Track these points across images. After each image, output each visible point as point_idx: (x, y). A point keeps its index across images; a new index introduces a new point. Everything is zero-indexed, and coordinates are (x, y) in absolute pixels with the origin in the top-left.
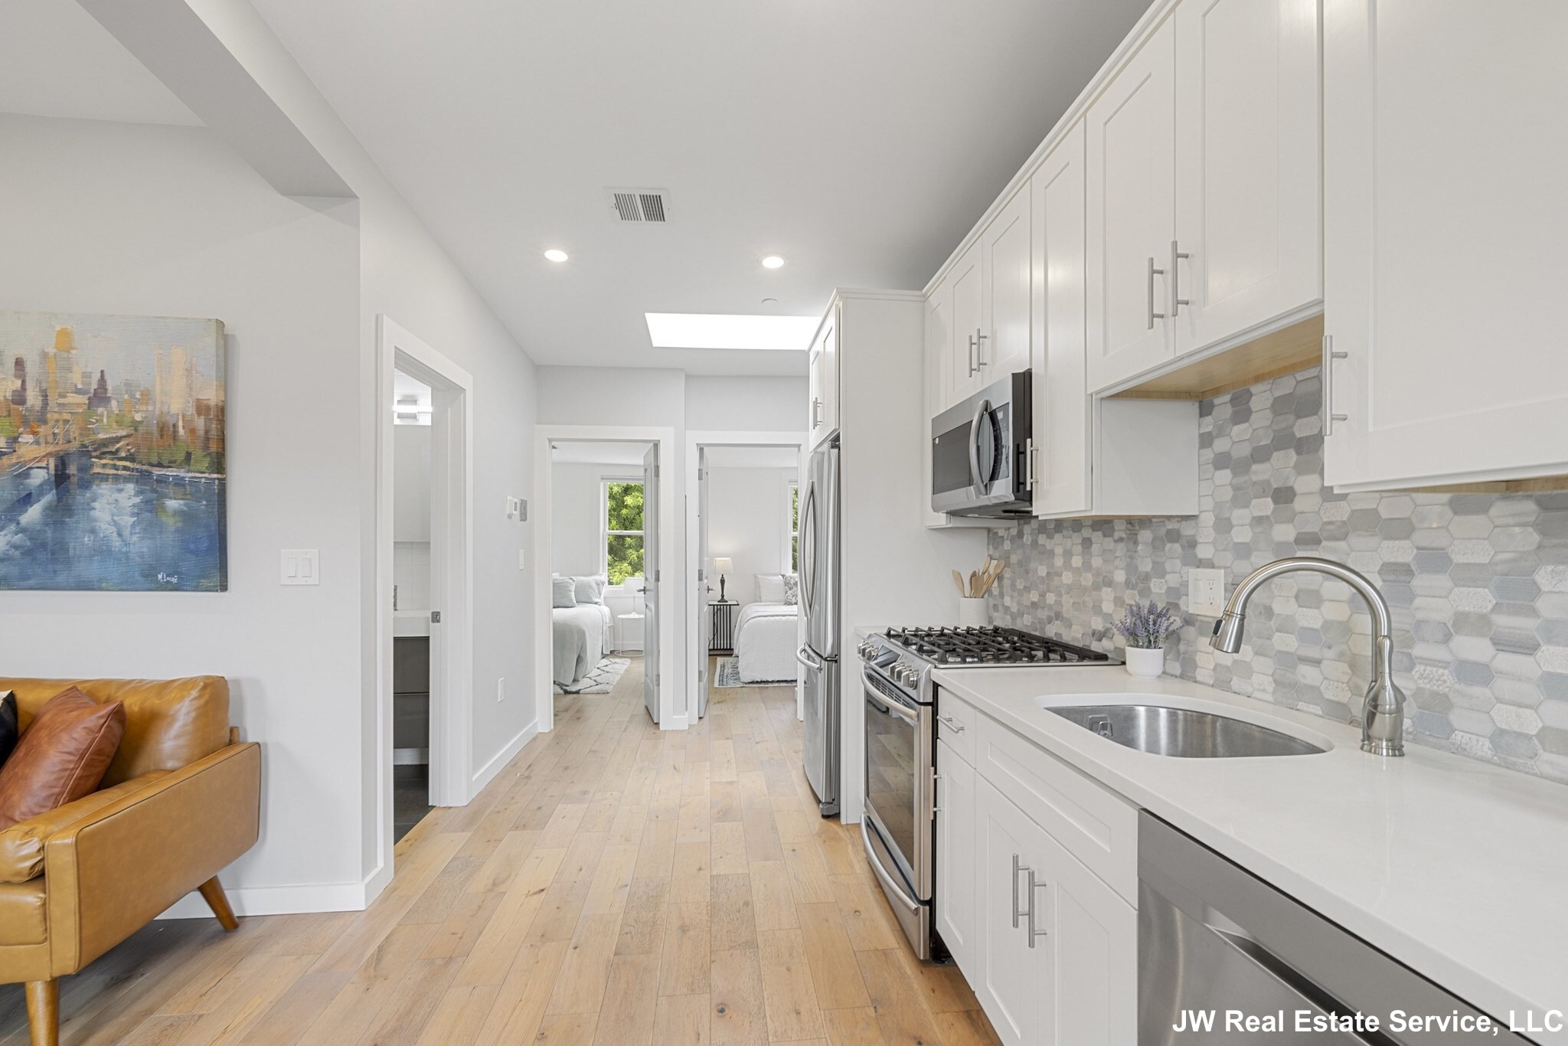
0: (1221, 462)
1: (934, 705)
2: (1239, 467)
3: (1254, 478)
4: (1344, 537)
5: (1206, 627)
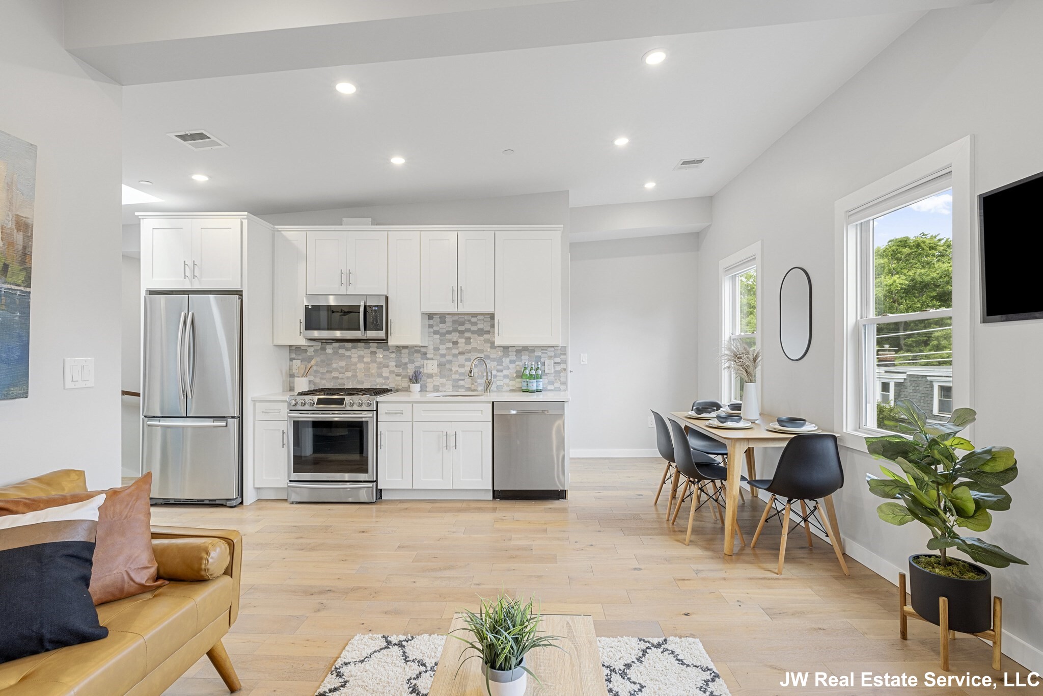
0: (435, 333)
1: (377, 410)
2: (443, 335)
3: (447, 338)
4: (470, 353)
5: (430, 376)
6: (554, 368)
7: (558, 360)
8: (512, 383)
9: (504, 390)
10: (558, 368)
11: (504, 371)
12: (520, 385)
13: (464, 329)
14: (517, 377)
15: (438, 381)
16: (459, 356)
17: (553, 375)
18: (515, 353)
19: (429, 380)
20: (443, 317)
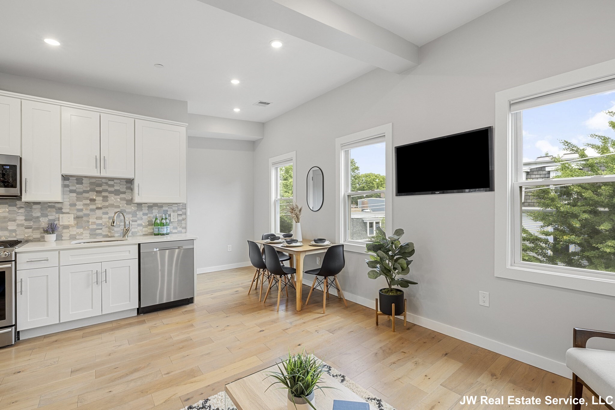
0: (72, 191)
1: (15, 261)
2: (78, 193)
3: (84, 196)
5: (66, 227)
6: (178, 218)
7: (180, 213)
8: (144, 229)
9: (138, 235)
10: (180, 218)
11: (138, 221)
12: (152, 231)
13: (101, 190)
14: (149, 225)
15: (74, 231)
16: (97, 211)
17: (177, 223)
18: (147, 208)
19: (65, 231)
20: (79, 179)
